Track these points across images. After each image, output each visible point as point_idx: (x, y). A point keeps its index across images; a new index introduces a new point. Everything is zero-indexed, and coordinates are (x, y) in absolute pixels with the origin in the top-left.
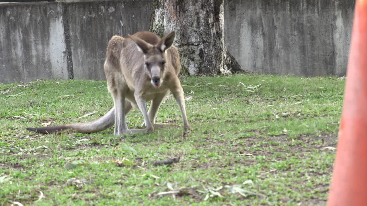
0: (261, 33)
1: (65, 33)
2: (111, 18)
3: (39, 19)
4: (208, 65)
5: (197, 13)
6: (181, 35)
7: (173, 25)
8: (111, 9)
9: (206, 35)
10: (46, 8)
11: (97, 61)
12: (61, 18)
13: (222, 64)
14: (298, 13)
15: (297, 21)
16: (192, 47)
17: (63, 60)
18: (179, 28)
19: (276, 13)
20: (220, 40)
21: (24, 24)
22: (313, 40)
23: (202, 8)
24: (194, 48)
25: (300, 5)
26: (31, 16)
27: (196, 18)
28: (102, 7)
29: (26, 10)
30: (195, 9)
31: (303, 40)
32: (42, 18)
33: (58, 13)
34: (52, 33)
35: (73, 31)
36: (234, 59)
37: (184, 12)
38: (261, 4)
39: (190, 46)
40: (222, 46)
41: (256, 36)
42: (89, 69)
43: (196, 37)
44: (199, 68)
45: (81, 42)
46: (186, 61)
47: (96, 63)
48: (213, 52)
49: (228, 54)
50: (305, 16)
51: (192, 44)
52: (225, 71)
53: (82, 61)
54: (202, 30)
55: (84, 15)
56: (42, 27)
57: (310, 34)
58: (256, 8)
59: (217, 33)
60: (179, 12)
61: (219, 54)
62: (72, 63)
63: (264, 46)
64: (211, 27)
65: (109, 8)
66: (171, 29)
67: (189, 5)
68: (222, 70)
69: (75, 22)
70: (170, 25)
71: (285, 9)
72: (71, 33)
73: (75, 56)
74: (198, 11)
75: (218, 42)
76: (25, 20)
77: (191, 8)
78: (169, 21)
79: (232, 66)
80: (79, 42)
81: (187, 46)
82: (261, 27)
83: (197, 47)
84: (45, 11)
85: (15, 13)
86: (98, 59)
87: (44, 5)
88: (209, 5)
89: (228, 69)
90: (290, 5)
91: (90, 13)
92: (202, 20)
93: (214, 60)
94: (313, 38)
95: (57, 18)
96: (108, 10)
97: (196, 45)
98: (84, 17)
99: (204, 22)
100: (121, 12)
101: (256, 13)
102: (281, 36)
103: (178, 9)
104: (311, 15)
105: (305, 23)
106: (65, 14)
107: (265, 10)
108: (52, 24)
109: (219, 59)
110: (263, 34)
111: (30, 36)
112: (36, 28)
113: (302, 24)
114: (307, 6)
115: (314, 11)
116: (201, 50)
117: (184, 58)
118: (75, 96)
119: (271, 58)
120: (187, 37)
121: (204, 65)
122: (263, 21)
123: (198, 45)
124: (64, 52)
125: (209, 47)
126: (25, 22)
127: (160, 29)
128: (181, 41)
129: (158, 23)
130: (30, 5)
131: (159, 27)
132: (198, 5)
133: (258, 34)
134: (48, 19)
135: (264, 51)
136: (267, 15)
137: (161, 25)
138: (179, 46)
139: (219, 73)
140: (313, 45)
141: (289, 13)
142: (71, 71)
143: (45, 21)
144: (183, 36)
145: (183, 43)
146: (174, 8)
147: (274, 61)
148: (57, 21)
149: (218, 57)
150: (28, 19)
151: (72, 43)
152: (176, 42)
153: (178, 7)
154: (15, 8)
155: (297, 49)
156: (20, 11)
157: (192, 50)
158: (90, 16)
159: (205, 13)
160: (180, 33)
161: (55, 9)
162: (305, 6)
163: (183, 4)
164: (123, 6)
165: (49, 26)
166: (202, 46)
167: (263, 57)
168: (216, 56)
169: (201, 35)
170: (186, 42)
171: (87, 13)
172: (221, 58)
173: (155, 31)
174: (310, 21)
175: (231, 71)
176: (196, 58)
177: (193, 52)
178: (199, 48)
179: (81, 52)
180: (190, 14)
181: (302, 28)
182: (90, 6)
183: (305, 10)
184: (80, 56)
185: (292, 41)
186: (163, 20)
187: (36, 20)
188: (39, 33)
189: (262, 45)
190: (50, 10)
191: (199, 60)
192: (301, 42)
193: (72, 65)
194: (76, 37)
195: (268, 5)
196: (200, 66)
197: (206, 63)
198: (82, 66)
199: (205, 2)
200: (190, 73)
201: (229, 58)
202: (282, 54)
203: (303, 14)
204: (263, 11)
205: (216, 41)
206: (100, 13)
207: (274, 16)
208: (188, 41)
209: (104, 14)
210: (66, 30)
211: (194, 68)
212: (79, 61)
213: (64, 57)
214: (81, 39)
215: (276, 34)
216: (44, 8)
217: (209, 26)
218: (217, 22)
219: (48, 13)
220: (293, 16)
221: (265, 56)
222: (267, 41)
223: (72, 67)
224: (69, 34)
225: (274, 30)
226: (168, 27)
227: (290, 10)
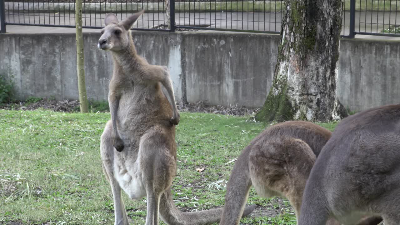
0: (349, 71)
1: (182, 60)
2: (222, 49)
3: (161, 46)
4: (323, 112)
5: (317, 69)
6: (302, 86)
7: (296, 77)
8: (222, 42)
9: (324, 87)
10: (168, 37)
11: (207, 85)
12: (179, 47)
13: (334, 111)
14: (382, 57)
15: (381, 63)
16: (311, 96)
17: (178, 82)
18: (300, 80)
19: (364, 55)
20: (334, 91)
21: (148, 50)
22: (393, 80)
23: (321, 64)
24: (313, 98)
25: (384, 50)
26: (154, 44)
27: (316, 72)
28: (215, 40)
29: (151, 37)
30: (316, 65)
31: (385, 79)
32: (163, 45)
33: (177, 43)
34: (171, 58)
35: (189, 58)
36: (343, 106)
37: (306, 66)
38: (351, 47)
39: (309, 96)
40: (335, 96)
41: (344, 73)
42: (200, 90)
43: (314, 88)
44: (316, 115)
45: (194, 68)
46: (304, 108)
47: (206, 86)
48: (327, 101)
49: (339, 102)
50: (388, 59)
51: (311, 94)
52: (336, 116)
53: (194, 84)
54: (320, 83)
55: (199, 45)
56: (163, 53)
57: (391, 75)
58: (346, 50)
59: (332, 85)
60: (302, 67)
61: (332, 103)
62: (186, 85)
63: (351, 82)
64: (327, 80)
65: (220, 41)
66: (294, 80)
67: (311, 61)
68: (333, 116)
69: (191, 51)
70: (293, 77)
71: (371, 53)
72: (187, 60)
73: (189, 79)
74: (318, 66)
75: (332, 93)
76: (149, 46)
77: (313, 64)
78: (292, 73)
79: (341, 113)
80: (193, 68)
81: (307, 96)
82: (349, 66)
83: (315, 97)
84: (166, 40)
85: (141, 40)
86: (208, 83)
87: (166, 35)
88: (328, 62)
89: (338, 115)
90: (376, 50)
91: (204, 44)
92: (321, 74)
93: (328, 108)
94: (394, 78)
95: (175, 47)
96: (219, 43)
97: (314, 95)
98: (199, 47)
99: (322, 76)
100: (231, 45)
101: (345, 54)
102: (366, 75)
103: (301, 64)
104: (393, 59)
105: (388, 65)
106: (183, 43)
107: (354, 52)
108: (171, 51)
109: (332, 107)
110: (351, 72)
111: (153, 60)
112: (158, 53)
113: (385, 66)
114: (391, 51)
115: (396, 56)
116: (318, 100)
117: (304, 105)
118: (212, 135)
119: (356, 92)
120: (307, 88)
121: (320, 112)
122: (352, 62)
123: (316, 95)
124: (180, 75)
125: (324, 97)
126: (149, 48)
127: (283, 78)
128: (302, 91)
129: (282, 73)
130: (154, 34)
131: (283, 77)
132: (318, 61)
133: (346, 71)
134: (168, 47)
135: (351, 86)
136: (355, 56)
137: (285, 76)
138: (300, 95)
139: (331, 119)
140: (393, 84)
141: (374, 56)
142: (184, 91)
143: (166, 48)
144: (304, 86)
145: (303, 92)
146: (298, 63)
147: (359, 95)
148: (175, 48)
149: (331, 105)
150: (151, 46)
151: (187, 68)
152: (297, 91)
153: (301, 62)
154: (141, 36)
155: (379, 87)
156: (145, 39)
157: (311, 99)
158: (204, 46)
159: (324, 68)
160: (301, 84)
161: (174, 39)
162: (389, 52)
163: (306, 60)
164: (232, 40)
165: (168, 53)
166: (319, 96)
167: (350, 92)
168: (330, 104)
169: (319, 87)
170: (306, 93)
171: (202, 44)
172: (333, 106)
173: (279, 80)
174: (392, 64)
175: (340, 117)
176: (313, 106)
177: (312, 101)
178: (317, 98)
179: (194, 76)
180: (311, 69)
181: (385, 69)
182: (204, 38)
183: (389, 55)
184: (193, 80)
185: (375, 79)
186: (287, 71)
187: (158, 47)
188: (160, 57)
189: (349, 81)
190: (170, 40)
191: (316, 108)
192: (383, 81)
193: (186, 86)
194: (191, 63)
195: (356, 48)
196: (317, 113)
197: (321, 111)
198: (194, 87)
199: (324, 59)
200: (308, 118)
201: (339, 106)
202: (366, 90)
203: (386, 58)
204: (352, 53)
205: (330, 92)
206: (212, 45)
207: (361, 58)
208: (308, 91)
209: (215, 45)
210: (183, 56)
211: (311, 115)
212: (191, 83)
213: (180, 79)
214: (195, 65)
215: (362, 73)
216: (166, 37)
217: (326, 79)
218: (333, 76)
219: (169, 42)
220: (378, 59)
221: (351, 91)
222: (354, 78)
223: (186, 88)
224: (185, 61)
225: (360, 69)
226: (291, 78)
227: (376, 54)
